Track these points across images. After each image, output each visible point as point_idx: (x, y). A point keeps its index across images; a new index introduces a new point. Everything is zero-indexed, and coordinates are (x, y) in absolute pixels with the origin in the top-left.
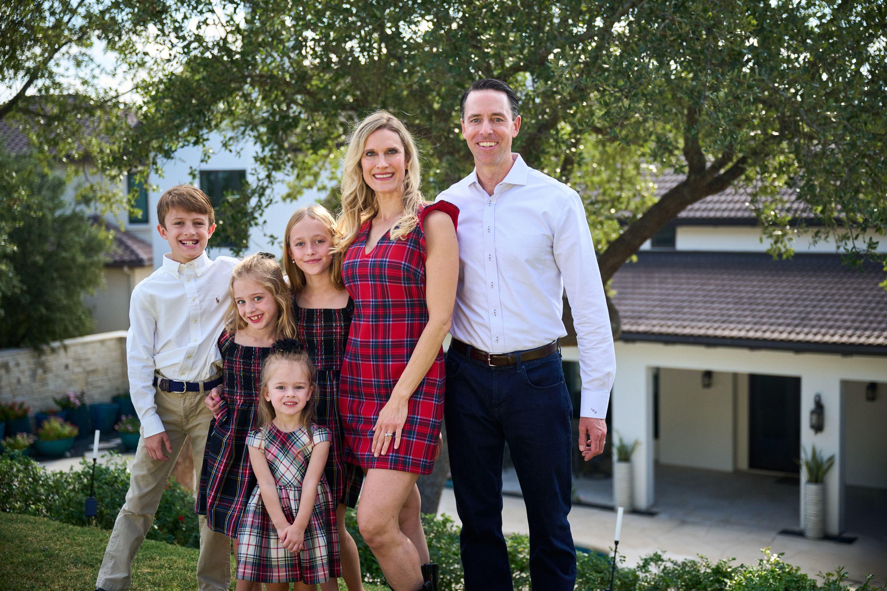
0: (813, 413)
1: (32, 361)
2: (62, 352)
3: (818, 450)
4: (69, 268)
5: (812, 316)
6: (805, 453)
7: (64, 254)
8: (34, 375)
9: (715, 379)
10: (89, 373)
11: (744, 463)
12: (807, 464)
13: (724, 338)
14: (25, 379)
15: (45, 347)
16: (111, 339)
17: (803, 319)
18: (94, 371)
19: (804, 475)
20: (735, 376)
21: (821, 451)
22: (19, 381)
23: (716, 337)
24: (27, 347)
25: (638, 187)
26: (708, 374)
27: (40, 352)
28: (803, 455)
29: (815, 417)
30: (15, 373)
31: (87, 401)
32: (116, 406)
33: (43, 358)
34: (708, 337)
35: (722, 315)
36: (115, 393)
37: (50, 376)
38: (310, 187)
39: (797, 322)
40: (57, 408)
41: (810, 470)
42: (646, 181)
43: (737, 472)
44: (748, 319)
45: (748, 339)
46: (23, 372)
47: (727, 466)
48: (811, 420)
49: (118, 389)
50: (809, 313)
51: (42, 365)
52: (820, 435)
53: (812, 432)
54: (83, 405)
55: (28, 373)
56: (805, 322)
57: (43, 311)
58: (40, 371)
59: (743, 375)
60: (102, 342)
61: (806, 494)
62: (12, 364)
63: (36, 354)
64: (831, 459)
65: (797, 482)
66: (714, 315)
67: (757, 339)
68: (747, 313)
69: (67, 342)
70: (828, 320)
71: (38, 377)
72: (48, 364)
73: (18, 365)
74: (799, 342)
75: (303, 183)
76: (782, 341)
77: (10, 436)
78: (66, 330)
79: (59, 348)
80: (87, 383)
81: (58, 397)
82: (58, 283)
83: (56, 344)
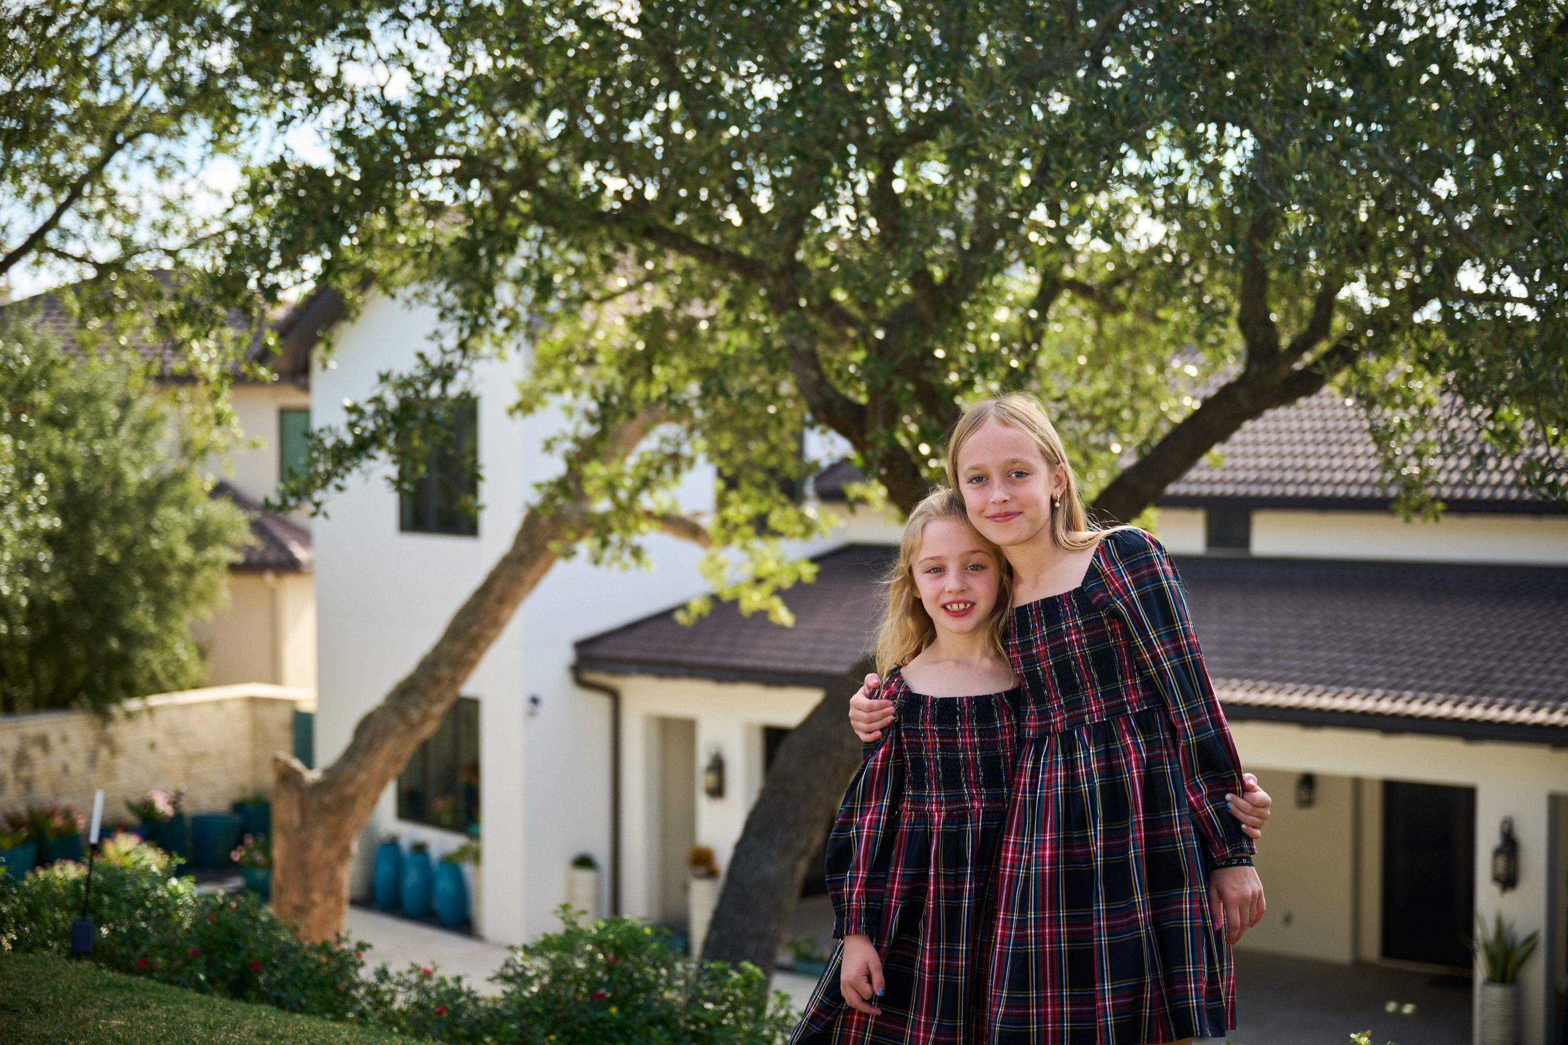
0: (1497, 852)
1: (91, 733)
2: (145, 718)
3: (1507, 920)
4: (163, 570)
5: (1497, 675)
6: (1484, 928)
7: (156, 543)
8: (93, 759)
9: (1321, 791)
10: (191, 758)
11: (1372, 948)
12: (1487, 947)
13: (1334, 712)
14: (78, 766)
15: (115, 710)
16: (233, 700)
17: (1480, 681)
18: (202, 756)
19: (1481, 970)
20: (1357, 783)
21: (1511, 926)
22: (65, 769)
23: (1319, 711)
24: (82, 707)
25: (1164, 407)
26: (1308, 781)
27: (106, 718)
28: (1478, 932)
29: (1501, 862)
30: (60, 754)
31: (188, 808)
32: (237, 819)
33: (111, 729)
34: (1305, 710)
35: (1333, 671)
36: (236, 795)
37: (121, 762)
38: (558, 389)
39: (1470, 685)
40: (131, 818)
41: (1492, 960)
42: (1178, 396)
43: (1359, 965)
44: (1381, 679)
45: (1380, 715)
46: (73, 753)
47: (1341, 953)
48: (1495, 866)
49: (243, 789)
50: (1492, 670)
51: (108, 742)
52: (1510, 896)
53: (1495, 889)
54: (179, 815)
55: (83, 755)
56: (1485, 686)
57: (114, 644)
58: (104, 753)
59: (1372, 781)
60: (219, 703)
61: (1484, 1004)
62: (54, 738)
63: (98, 721)
64: (1531, 939)
65: (1468, 984)
66: (1317, 671)
67: (1395, 716)
68: (1378, 668)
69: (155, 700)
70: (1527, 683)
71: (100, 763)
72: (119, 741)
73: (64, 739)
74: (1472, 721)
75: (547, 382)
76: (1441, 719)
77: (44, 866)
78: (153, 678)
79: (139, 712)
80: (188, 776)
81: (135, 799)
82: (143, 596)
83: (133, 704)
